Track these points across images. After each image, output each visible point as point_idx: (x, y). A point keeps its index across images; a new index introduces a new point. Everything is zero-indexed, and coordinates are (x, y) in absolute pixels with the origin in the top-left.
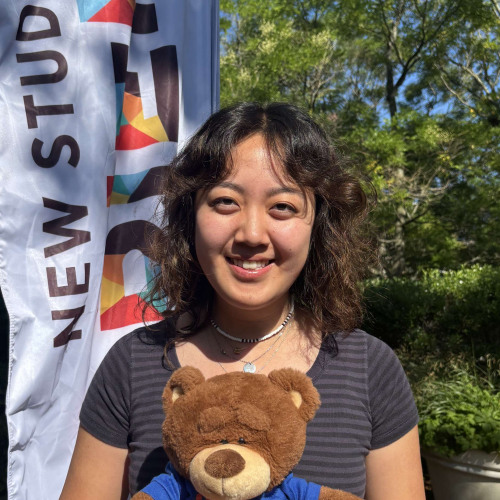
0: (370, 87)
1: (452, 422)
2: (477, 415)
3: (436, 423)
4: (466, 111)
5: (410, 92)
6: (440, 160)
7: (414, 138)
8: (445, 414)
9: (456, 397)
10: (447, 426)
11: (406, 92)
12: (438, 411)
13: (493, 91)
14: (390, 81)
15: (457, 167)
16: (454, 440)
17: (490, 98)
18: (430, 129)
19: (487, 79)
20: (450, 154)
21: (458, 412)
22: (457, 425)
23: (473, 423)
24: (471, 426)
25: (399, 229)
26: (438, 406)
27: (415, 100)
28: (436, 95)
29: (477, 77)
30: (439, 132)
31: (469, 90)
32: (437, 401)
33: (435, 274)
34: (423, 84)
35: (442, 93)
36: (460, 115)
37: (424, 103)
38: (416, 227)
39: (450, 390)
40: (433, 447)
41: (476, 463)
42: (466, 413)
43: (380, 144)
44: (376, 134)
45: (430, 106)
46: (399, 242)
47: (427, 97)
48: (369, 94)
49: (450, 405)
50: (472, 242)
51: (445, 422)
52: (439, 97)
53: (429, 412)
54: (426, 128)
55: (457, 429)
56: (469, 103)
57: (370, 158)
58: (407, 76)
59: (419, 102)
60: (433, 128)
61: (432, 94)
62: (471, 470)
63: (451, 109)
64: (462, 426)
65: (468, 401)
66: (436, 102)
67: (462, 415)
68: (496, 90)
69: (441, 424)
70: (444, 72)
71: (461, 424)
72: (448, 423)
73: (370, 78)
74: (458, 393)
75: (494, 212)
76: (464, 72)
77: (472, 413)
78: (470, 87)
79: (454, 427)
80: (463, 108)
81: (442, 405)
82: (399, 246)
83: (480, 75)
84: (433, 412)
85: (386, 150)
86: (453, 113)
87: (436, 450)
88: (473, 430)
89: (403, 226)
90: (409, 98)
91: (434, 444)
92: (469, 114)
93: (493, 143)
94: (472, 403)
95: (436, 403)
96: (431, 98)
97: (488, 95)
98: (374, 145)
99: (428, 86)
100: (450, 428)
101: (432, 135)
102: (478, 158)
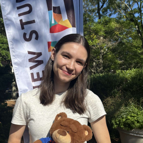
0: (90, 9)
1: (130, 120)
2: (137, 117)
3: (124, 120)
4: (122, 17)
5: (104, 10)
6: (115, 34)
7: (107, 26)
8: (127, 117)
9: (130, 111)
10: (128, 121)
11: (102, 10)
12: (125, 116)
13: (132, 10)
14: (98, 6)
15: (121, 36)
16: (130, 125)
17: (131, 12)
18: (113, 23)
19: (130, 6)
20: (118, 32)
21: (131, 116)
22: (131, 121)
23: (136, 120)
24: (136, 121)
25: (101, 57)
26: (124, 115)
27: (105, 13)
28: (112, 11)
29: (127, 5)
30: (116, 24)
31: (124, 10)
32: (124, 113)
33: (119, 72)
34: (108, 7)
35: (114, 11)
36: (120, 18)
37: (108, 14)
38: (106, 56)
39: (128, 109)
40: (123, 128)
41: (137, 133)
42: (134, 117)
43: (96, 28)
44: (95, 25)
45: (110, 15)
46: (101, 61)
47: (109, 12)
48: (90, 11)
49: (128, 114)
50: (123, 61)
51: (127, 120)
52: (113, 12)
53: (121, 117)
54: (111, 22)
55: (131, 122)
56: (123, 14)
57: (92, 33)
58: (104, 5)
59: (106, 14)
60: (114, 23)
61: (111, 11)
62: (135, 135)
63: (117, 16)
64: (133, 121)
65: (134, 113)
66: (112, 14)
67: (132, 117)
68: (133, 10)
69: (126, 120)
70: (115, 3)
71: (132, 120)
72: (128, 120)
73: (91, 6)
74: (131, 110)
75: (131, 51)
76: (122, 3)
77: (136, 117)
78: (124, 9)
79: (130, 121)
80: (121, 16)
81: (126, 114)
82: (101, 62)
83: (128, 4)
84: (123, 117)
85: (98, 30)
86: (118, 17)
87: (124, 128)
88: (136, 122)
89: (102, 56)
90: (103, 12)
91: (123, 127)
92: (123, 18)
93: (130, 28)
94: (135, 114)
95: (124, 114)
96: (111, 12)
97: (130, 11)
98: (94, 28)
99: (110, 8)
100: (129, 121)
101: (114, 25)
102: (125, 33)
